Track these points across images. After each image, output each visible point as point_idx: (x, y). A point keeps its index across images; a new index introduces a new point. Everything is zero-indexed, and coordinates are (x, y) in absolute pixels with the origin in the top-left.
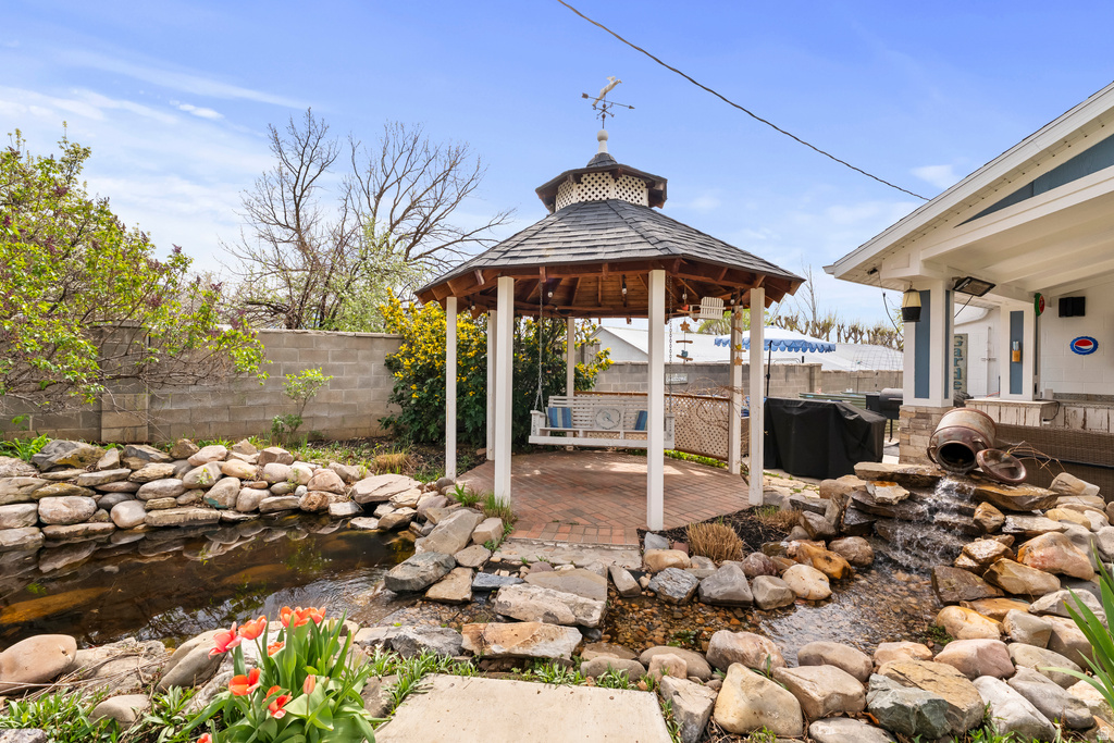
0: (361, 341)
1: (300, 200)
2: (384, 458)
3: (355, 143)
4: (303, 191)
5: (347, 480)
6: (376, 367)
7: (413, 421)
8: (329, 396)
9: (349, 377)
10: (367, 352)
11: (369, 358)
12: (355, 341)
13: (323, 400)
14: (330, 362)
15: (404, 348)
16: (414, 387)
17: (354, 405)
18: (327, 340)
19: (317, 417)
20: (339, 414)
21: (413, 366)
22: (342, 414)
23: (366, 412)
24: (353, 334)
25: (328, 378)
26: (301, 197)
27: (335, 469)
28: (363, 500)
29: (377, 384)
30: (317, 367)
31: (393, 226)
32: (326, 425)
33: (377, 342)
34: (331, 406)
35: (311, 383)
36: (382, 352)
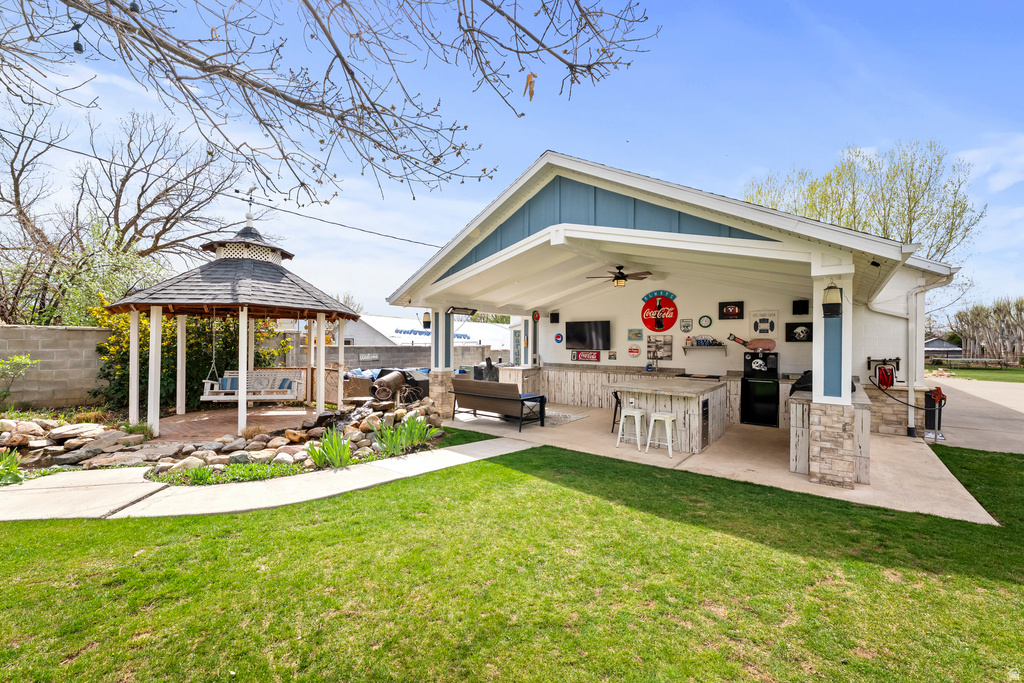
0: (71, 333)
1: (20, 175)
2: (83, 415)
3: (94, 126)
4: (24, 167)
5: (45, 428)
6: (86, 353)
7: (117, 391)
8: (39, 375)
9: (60, 360)
10: (78, 341)
11: (81, 346)
12: (66, 334)
13: (34, 378)
14: (40, 349)
15: (113, 338)
16: (118, 367)
17: (65, 382)
18: (37, 332)
19: (27, 391)
20: (49, 389)
21: (118, 352)
22: (53, 388)
23: (77, 386)
24: (64, 327)
25: (35, 362)
26: (22, 171)
27: (37, 422)
28: (56, 437)
29: (88, 365)
30: (26, 354)
31: (141, 211)
32: (37, 397)
33: (88, 334)
34: (40, 383)
35: (18, 366)
36: (92, 342)
